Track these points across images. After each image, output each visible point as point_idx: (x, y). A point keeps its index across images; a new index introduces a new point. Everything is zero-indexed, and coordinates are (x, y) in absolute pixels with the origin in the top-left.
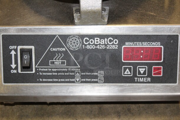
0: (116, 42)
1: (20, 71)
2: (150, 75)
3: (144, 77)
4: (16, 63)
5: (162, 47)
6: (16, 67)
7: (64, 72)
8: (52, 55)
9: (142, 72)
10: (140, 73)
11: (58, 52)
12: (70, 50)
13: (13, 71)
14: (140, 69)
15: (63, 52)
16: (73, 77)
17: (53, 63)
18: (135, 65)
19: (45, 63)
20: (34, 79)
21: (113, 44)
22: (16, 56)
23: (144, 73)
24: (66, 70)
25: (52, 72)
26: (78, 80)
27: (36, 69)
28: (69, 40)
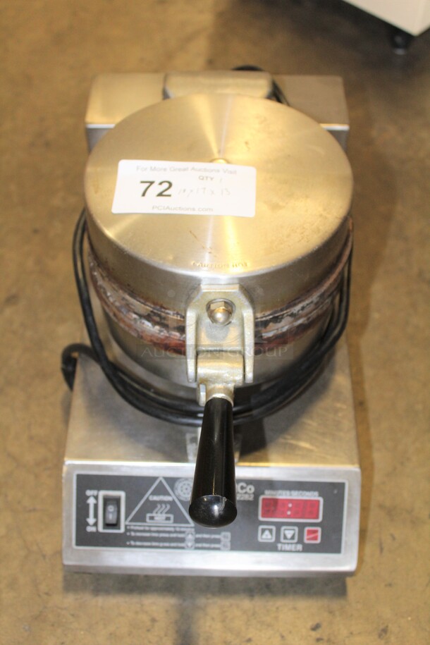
0: (250, 489)
1: (101, 529)
2: (300, 541)
3: (292, 543)
4: (96, 516)
5: (321, 500)
6: (95, 523)
7: (169, 532)
8: (151, 506)
9: (289, 536)
10: (285, 537)
11: (161, 502)
12: (180, 501)
13: (90, 529)
14: (287, 532)
15: (169, 502)
16: (183, 540)
17: (152, 518)
18: (279, 525)
19: (140, 517)
20: (121, 541)
21: (246, 493)
22: (96, 506)
23: (293, 538)
24: (172, 529)
25: (150, 531)
26: (190, 544)
27: (126, 526)
28: (178, 485)
